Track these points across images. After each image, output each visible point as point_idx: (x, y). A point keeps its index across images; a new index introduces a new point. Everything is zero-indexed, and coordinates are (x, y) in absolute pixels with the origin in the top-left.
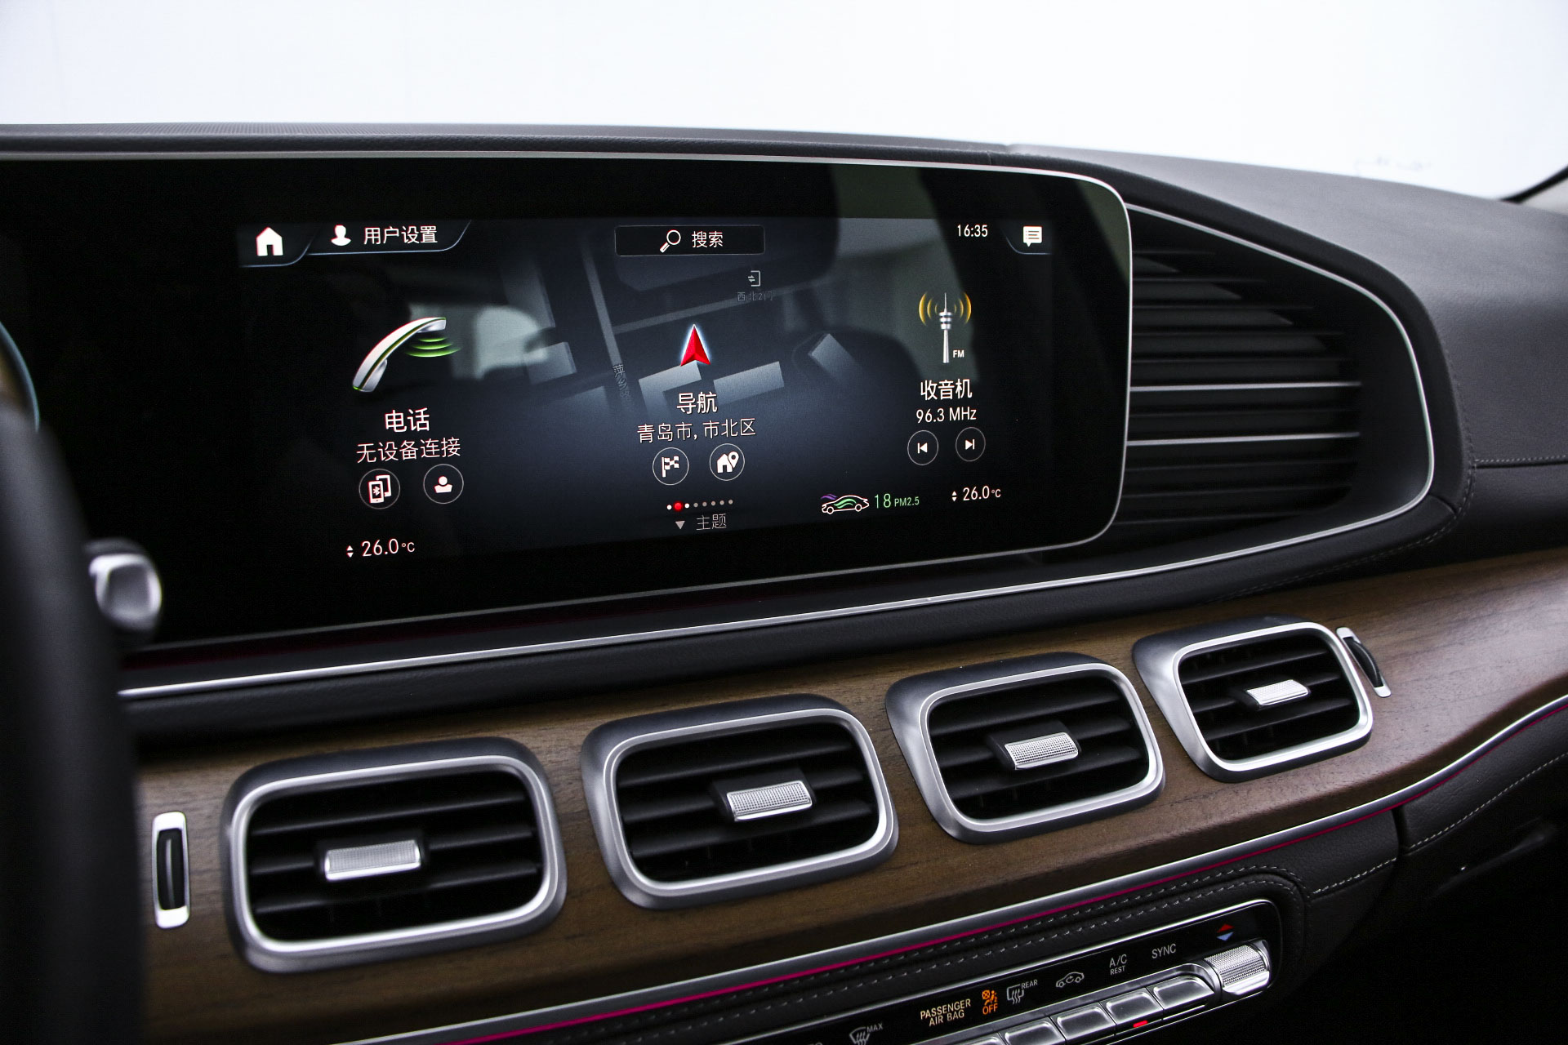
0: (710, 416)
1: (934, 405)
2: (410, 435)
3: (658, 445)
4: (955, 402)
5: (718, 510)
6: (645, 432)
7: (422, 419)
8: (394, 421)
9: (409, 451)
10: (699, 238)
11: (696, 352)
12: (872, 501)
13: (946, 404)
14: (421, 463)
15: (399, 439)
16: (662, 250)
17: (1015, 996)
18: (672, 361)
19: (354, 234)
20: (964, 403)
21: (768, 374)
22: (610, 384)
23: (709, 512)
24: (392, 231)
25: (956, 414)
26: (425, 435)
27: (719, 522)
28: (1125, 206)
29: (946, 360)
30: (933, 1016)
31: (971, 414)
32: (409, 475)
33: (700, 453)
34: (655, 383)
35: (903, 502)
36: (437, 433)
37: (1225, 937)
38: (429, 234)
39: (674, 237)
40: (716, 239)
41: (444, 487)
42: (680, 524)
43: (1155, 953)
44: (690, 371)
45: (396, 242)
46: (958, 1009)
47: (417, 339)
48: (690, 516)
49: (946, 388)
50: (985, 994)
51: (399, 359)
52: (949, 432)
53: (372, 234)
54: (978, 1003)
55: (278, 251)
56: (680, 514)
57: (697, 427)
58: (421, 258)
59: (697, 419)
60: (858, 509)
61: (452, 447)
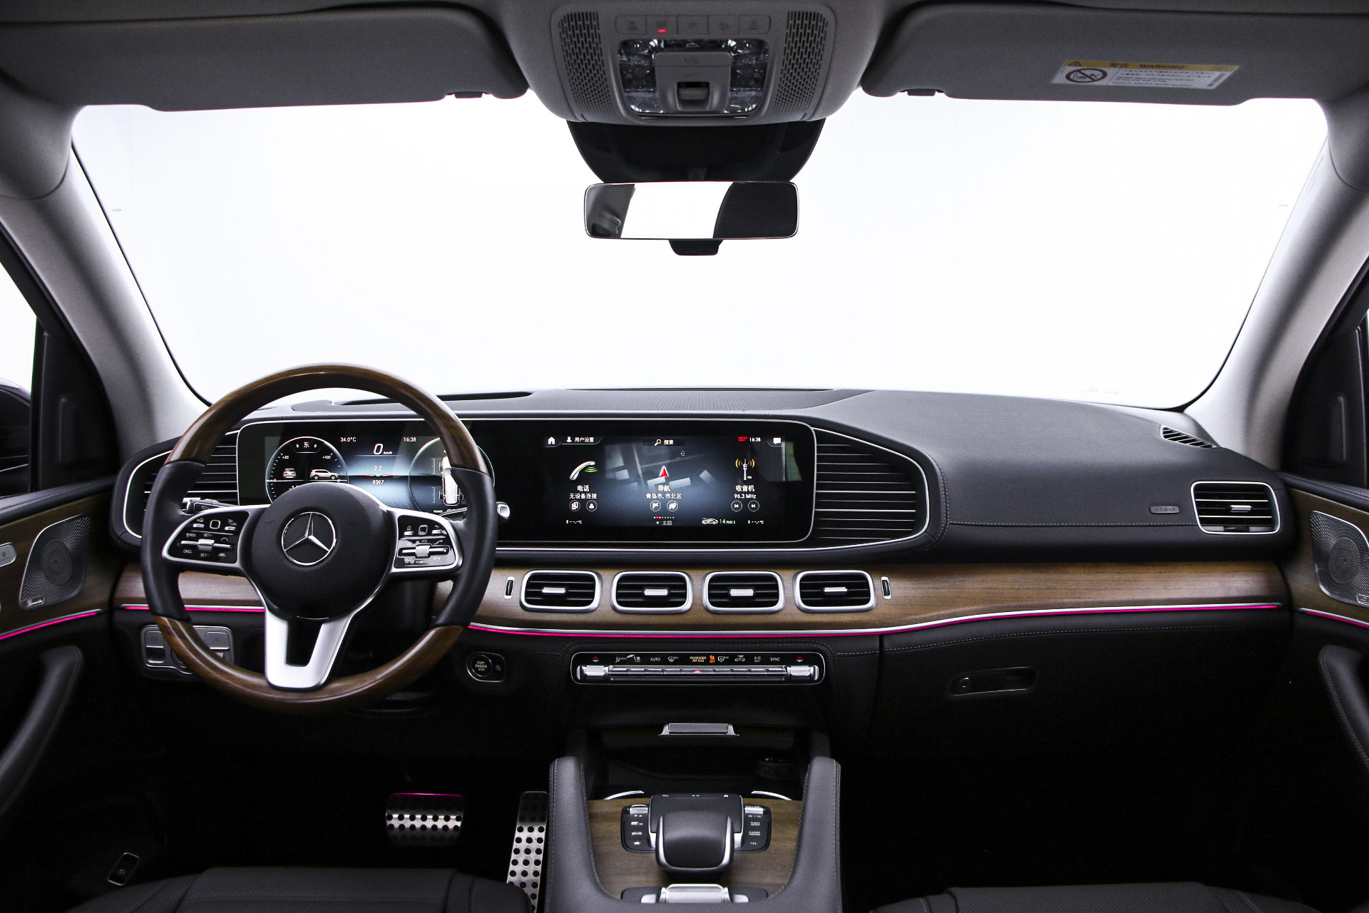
0: (668, 492)
1: (741, 493)
2: (584, 492)
3: (652, 499)
4: (748, 492)
5: (669, 520)
6: (648, 496)
7: (587, 488)
8: (580, 488)
9: (583, 496)
10: (666, 442)
11: (664, 474)
12: (719, 521)
13: (745, 493)
14: (586, 500)
15: (581, 493)
16: (656, 445)
17: (721, 659)
18: (657, 476)
19: (573, 439)
20: (752, 493)
21: (686, 481)
22: (639, 482)
23: (666, 520)
24: (582, 439)
25: (749, 496)
26: (588, 492)
27: (670, 523)
28: (812, 428)
29: (745, 479)
30: (695, 659)
31: (754, 497)
32: (583, 503)
33: (664, 503)
34: (652, 482)
35: (730, 522)
36: (591, 492)
37: (799, 661)
38: (592, 439)
39: (659, 442)
40: (671, 442)
41: (592, 506)
42: (658, 523)
43: (772, 659)
44: (663, 479)
45: (583, 442)
46: (703, 659)
47: (587, 467)
48: (661, 521)
49: (745, 488)
50: (711, 656)
51: (582, 472)
52: (746, 501)
53: (577, 439)
54: (708, 659)
55: (554, 443)
56: (658, 520)
57: (664, 495)
58: (589, 446)
59: (664, 493)
60: (714, 523)
61: (595, 496)
